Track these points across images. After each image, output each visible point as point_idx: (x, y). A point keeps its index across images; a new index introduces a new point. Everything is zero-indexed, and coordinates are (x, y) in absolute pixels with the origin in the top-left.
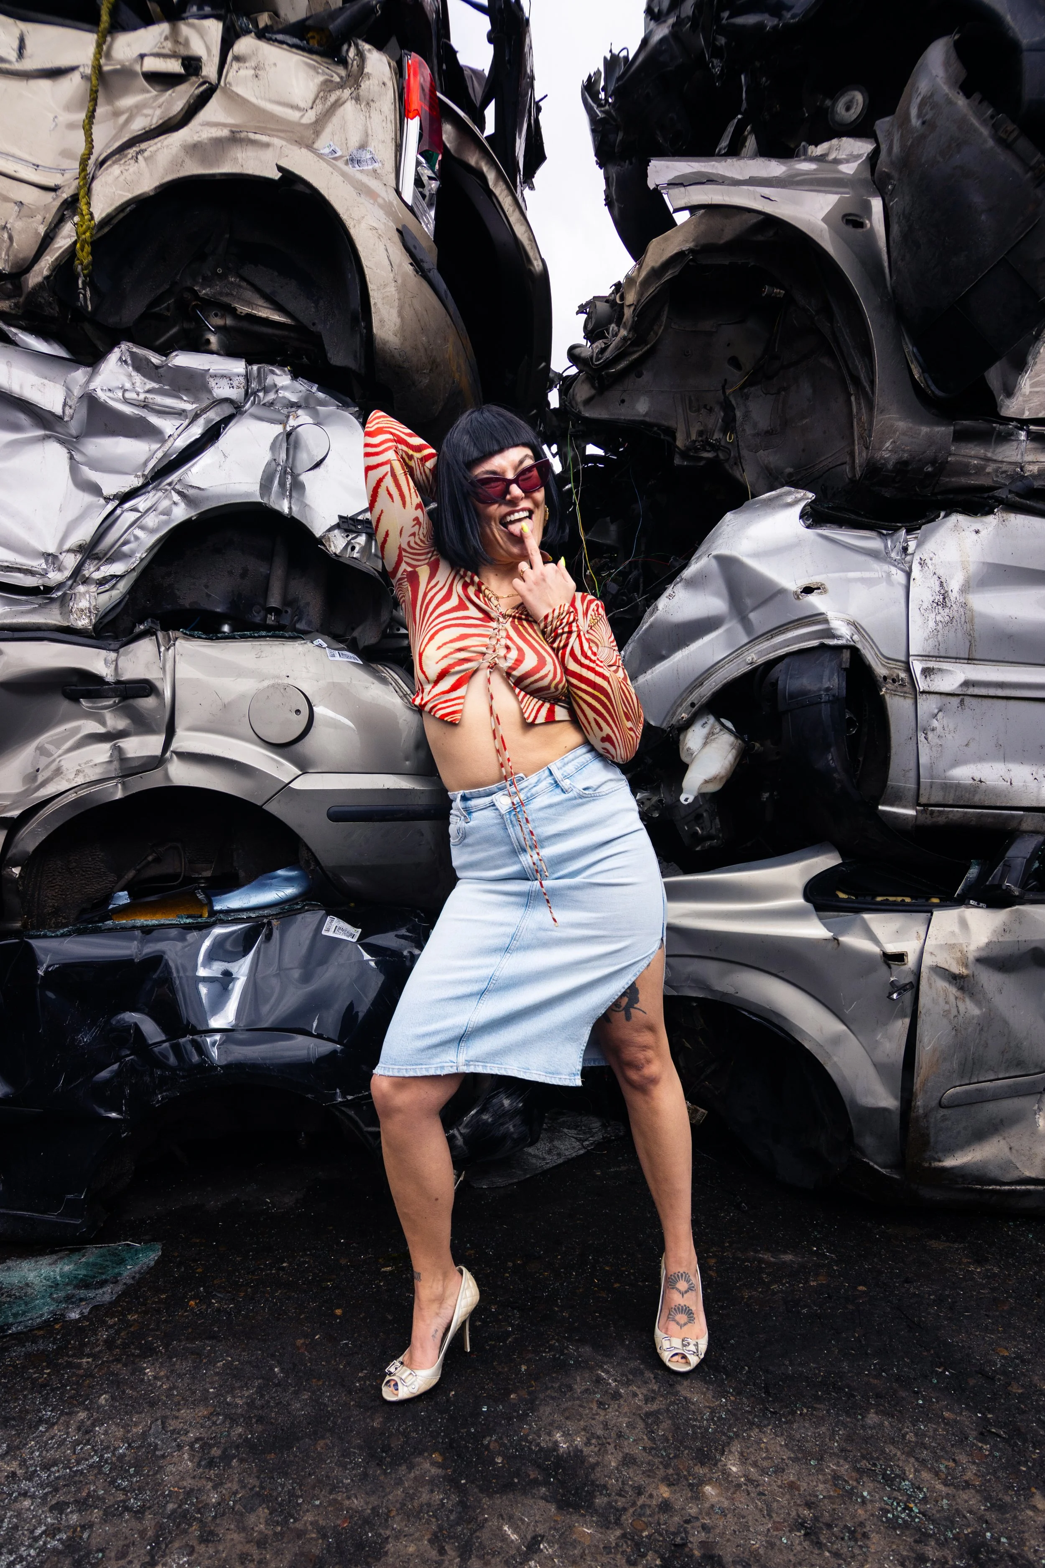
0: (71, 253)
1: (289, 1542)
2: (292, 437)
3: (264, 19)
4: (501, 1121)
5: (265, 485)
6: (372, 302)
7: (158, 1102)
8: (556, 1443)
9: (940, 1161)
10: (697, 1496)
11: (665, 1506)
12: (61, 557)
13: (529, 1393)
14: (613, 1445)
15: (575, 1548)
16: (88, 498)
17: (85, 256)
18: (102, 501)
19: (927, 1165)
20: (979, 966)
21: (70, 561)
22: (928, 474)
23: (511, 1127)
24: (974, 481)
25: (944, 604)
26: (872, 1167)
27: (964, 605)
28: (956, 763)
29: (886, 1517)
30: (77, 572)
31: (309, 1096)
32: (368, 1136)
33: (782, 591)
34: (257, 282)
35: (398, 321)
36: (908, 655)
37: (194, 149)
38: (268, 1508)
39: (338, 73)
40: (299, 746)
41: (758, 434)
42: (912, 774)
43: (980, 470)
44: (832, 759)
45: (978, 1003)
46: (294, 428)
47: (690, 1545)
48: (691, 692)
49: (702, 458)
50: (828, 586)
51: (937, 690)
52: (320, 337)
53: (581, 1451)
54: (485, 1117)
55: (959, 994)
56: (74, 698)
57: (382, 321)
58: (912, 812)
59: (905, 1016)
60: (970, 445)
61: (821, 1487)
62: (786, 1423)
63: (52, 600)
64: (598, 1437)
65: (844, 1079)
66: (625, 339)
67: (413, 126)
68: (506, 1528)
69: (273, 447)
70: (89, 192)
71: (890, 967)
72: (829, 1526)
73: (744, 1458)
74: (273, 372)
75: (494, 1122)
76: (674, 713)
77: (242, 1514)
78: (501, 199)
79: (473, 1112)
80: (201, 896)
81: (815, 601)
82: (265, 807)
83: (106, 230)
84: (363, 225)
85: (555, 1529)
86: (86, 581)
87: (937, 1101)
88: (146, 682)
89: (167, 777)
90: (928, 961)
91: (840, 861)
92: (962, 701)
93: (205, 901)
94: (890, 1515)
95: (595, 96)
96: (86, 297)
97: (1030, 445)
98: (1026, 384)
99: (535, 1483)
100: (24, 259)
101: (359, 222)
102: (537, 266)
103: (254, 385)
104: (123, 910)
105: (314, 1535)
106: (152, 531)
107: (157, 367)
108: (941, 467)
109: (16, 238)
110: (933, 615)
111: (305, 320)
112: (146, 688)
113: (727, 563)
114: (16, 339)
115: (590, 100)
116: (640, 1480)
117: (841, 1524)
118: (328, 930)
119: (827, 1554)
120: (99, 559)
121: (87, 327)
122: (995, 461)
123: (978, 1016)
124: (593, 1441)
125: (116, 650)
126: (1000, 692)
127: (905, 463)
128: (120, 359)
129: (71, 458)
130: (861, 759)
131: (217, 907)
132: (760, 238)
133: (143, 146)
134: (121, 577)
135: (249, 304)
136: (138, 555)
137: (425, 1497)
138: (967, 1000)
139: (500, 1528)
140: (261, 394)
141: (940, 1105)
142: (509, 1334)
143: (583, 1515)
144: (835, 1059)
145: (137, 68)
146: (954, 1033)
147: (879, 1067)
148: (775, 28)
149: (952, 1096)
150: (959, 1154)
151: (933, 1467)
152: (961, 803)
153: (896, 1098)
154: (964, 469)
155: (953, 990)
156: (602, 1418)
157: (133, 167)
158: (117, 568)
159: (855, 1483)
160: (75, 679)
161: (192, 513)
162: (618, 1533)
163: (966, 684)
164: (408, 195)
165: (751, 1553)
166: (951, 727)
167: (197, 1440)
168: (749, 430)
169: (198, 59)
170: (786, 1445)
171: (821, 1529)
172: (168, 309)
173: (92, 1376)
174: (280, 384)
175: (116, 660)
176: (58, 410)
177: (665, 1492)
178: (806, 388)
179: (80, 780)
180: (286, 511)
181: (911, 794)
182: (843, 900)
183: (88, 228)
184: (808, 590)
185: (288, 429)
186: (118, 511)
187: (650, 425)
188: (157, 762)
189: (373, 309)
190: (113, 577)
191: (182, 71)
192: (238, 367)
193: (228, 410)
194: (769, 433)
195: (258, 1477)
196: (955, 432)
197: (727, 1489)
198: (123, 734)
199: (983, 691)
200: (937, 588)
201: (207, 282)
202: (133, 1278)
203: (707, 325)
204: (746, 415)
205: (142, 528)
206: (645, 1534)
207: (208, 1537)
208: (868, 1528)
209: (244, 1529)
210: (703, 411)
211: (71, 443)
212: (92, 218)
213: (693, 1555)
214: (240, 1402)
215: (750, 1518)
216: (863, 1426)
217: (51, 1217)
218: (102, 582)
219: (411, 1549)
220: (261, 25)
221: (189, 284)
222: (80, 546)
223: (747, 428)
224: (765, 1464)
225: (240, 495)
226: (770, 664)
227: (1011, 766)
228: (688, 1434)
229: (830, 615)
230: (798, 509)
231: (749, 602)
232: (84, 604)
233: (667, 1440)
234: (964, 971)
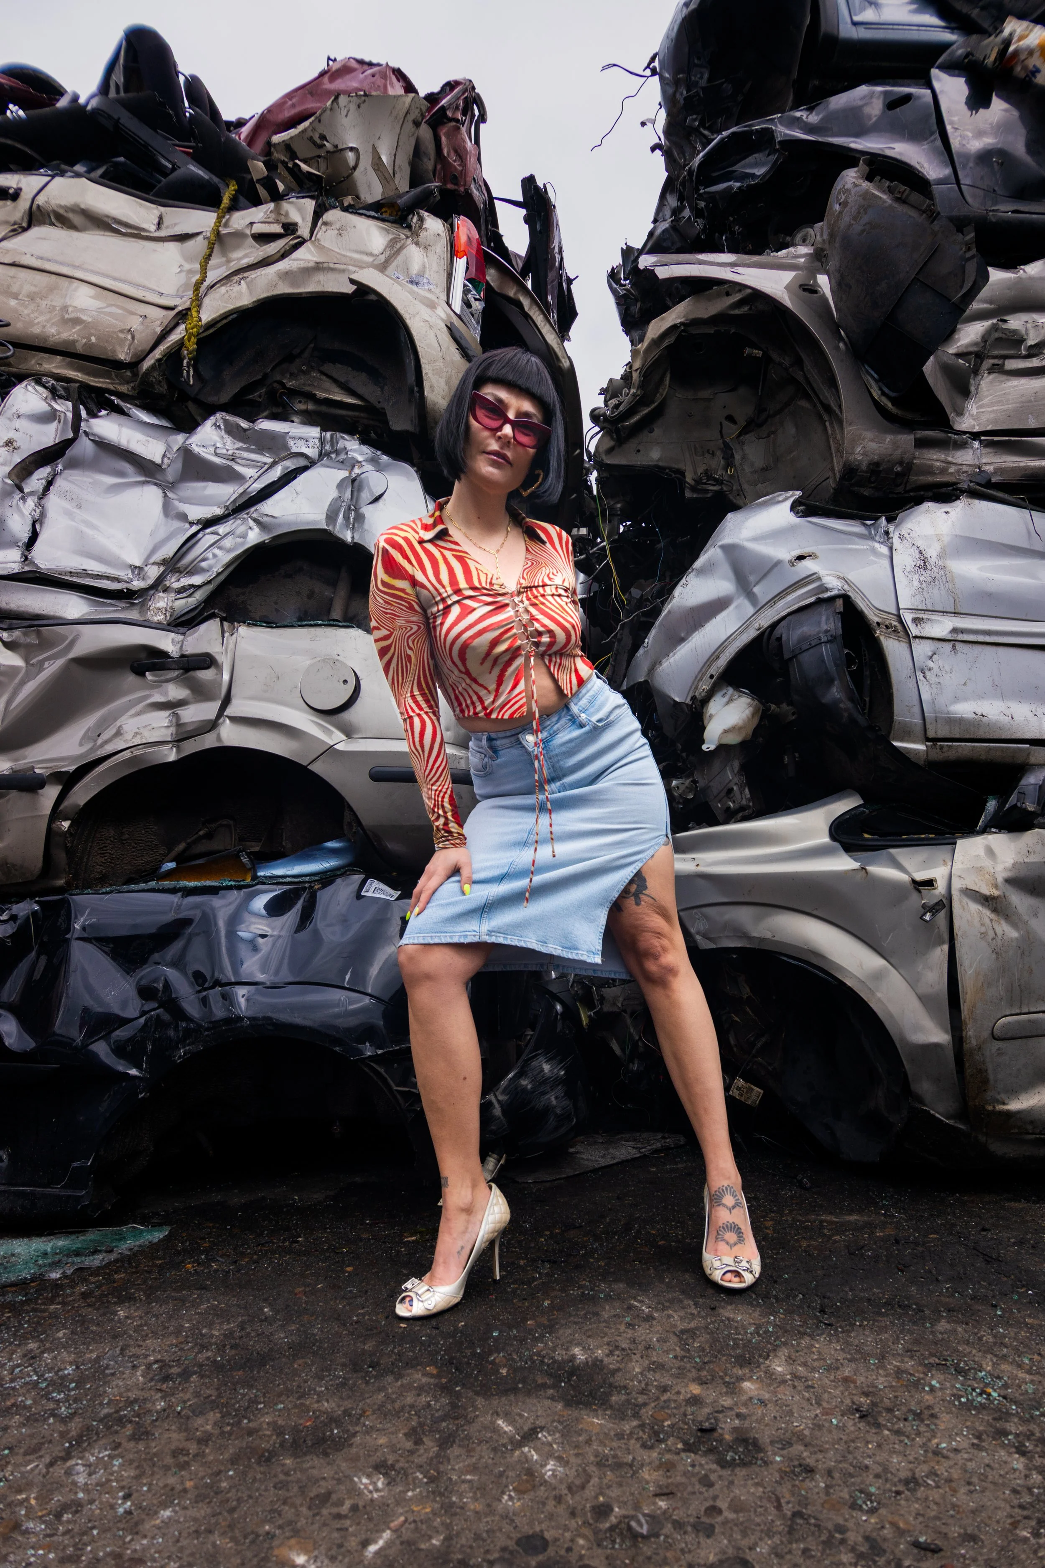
0: (181, 344)
1: (237, 1439)
2: (356, 483)
3: (348, 200)
4: (541, 1089)
5: (331, 517)
6: (424, 372)
7: (180, 1057)
8: (574, 1357)
9: (1004, 1104)
10: (732, 1388)
11: (695, 1401)
12: (146, 569)
13: (549, 1320)
14: (638, 1355)
15: (580, 1435)
16: (177, 524)
17: (192, 345)
18: (187, 525)
19: (990, 1108)
20: (1007, 886)
21: (153, 572)
22: (897, 474)
23: (553, 1098)
24: (939, 479)
25: (925, 568)
26: (933, 1116)
27: (943, 568)
28: (957, 699)
29: (960, 1401)
30: (159, 581)
31: (337, 1049)
32: (398, 1096)
33: (778, 563)
34: (334, 375)
35: (446, 388)
36: (898, 609)
37: (286, 275)
38: (221, 1412)
39: (403, 233)
40: (347, 716)
41: (756, 472)
42: (917, 710)
43: (943, 471)
44: (835, 693)
45: (1015, 925)
46: (358, 475)
47: (720, 1431)
48: (709, 666)
49: (707, 491)
50: (818, 554)
51: (928, 635)
52: (385, 414)
53: (602, 1361)
54: (524, 1082)
55: (993, 916)
56: (140, 672)
57: (432, 387)
58: (921, 747)
59: (943, 943)
60: (932, 451)
61: (881, 1379)
62: (842, 1332)
63: (133, 604)
64: (623, 1349)
65: (891, 1016)
66: (634, 395)
67: (461, 264)
68: (500, 1422)
69: (340, 486)
70: (199, 306)
71: (920, 892)
72: (890, 1410)
73: (790, 1360)
74: (343, 438)
75: (533, 1091)
76: (696, 688)
77: (188, 1418)
78: (534, 318)
79: (510, 1076)
80: (245, 860)
81: (809, 566)
82: (309, 767)
83: (211, 331)
84: (417, 318)
85: (559, 1422)
86: (166, 590)
87: (989, 1032)
88: (208, 655)
89: (219, 738)
90: (957, 885)
91: (861, 802)
92: (954, 646)
93: (249, 866)
94: (963, 1400)
95: (618, 282)
96: (189, 374)
97: (985, 451)
98: (972, 407)
99: (544, 1386)
100: (142, 351)
101: (414, 316)
102: (566, 364)
103: (328, 447)
104: (169, 875)
105: (268, 1433)
106: (229, 551)
107: (245, 430)
108: (908, 468)
109: (137, 336)
110: (917, 576)
111: (373, 400)
112: (207, 661)
113: (728, 550)
114: (131, 412)
115: (614, 285)
116: (667, 1381)
117: (904, 1409)
118: (367, 891)
119: (886, 1432)
120: (180, 572)
121: (191, 406)
122: (956, 464)
123: (1017, 939)
124: (617, 1353)
125: (184, 634)
126: (988, 639)
127: (877, 464)
128: (215, 424)
129: (165, 496)
130: (867, 699)
131: (261, 873)
132: (737, 312)
133: (245, 275)
134: (198, 587)
135: (326, 391)
136: (215, 570)
137: (409, 1399)
138: (1003, 922)
139: (493, 1423)
140: (333, 456)
141: (994, 1037)
142: (534, 1279)
143: (595, 1410)
144: (879, 995)
145: (248, 232)
146: (994, 956)
147: (925, 1000)
148: (740, 188)
149: (1004, 1026)
150: (1023, 1097)
151: (1014, 1360)
152: (967, 736)
153: (946, 1032)
154: (929, 470)
155: (987, 913)
156: (629, 1336)
157: (236, 288)
158: (197, 580)
159: (922, 1376)
160: (143, 655)
161: (266, 537)
162: (635, 1423)
163: (955, 630)
164: (457, 305)
165: (793, 1434)
166: (947, 668)
167: (156, 1362)
168: (747, 469)
169: (295, 225)
170: (842, 1349)
171: (880, 1412)
172: (260, 396)
173: (57, 1317)
174: (349, 448)
175: (183, 641)
176: (158, 460)
177: (696, 1389)
178: (791, 429)
179: (137, 741)
180: (349, 540)
181: (919, 729)
182: (868, 840)
183: (196, 326)
184: (801, 558)
185: (353, 476)
186: (200, 535)
187: (662, 469)
188: (212, 725)
189: (424, 377)
190: (192, 586)
191: (282, 231)
192: (314, 432)
193: (302, 462)
194: (765, 469)
195: (217, 1389)
196: (916, 440)
197: (769, 1385)
198: (181, 703)
199: (971, 638)
200: (918, 556)
201: (293, 376)
202: (131, 1249)
203: (705, 394)
204: (744, 457)
205: (220, 548)
206: (666, 1424)
207: (141, 1434)
208: (937, 1410)
209: (186, 1430)
210: (707, 455)
211: (167, 487)
212: (200, 320)
213: (724, 1439)
214: (216, 1333)
215: (795, 1406)
216: (932, 1332)
217: (54, 1190)
218: (180, 591)
219: (382, 1441)
220: (346, 204)
221: (278, 378)
222: (164, 560)
223: (745, 467)
224: (816, 1364)
225: (308, 523)
226: (774, 626)
227: (1010, 704)
228: (728, 1345)
229: (822, 572)
230: (788, 503)
231: (752, 579)
232: (161, 604)
233: (703, 1350)
234: (996, 893)
